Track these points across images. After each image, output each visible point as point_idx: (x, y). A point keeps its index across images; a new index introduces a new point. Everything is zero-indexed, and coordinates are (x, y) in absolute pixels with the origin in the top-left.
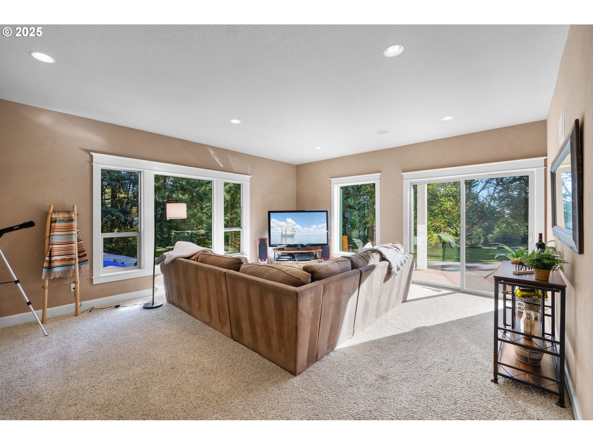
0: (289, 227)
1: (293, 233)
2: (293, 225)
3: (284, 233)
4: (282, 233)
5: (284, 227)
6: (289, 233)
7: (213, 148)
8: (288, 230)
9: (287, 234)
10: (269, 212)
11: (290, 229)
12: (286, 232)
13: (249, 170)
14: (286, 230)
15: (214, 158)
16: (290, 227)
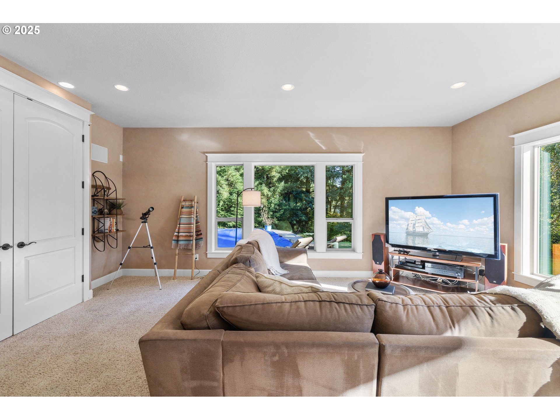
0: (419, 221)
1: (426, 230)
2: (426, 218)
3: (411, 229)
4: (407, 229)
5: (410, 220)
6: (419, 229)
7: (313, 129)
8: (417, 225)
9: (417, 231)
10: (387, 200)
11: (421, 224)
12: (414, 227)
13: (362, 147)
14: (414, 224)
15: (314, 141)
16: (421, 221)
